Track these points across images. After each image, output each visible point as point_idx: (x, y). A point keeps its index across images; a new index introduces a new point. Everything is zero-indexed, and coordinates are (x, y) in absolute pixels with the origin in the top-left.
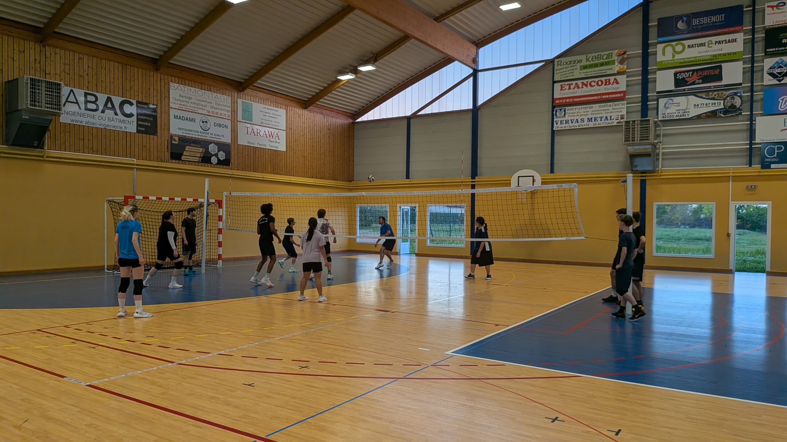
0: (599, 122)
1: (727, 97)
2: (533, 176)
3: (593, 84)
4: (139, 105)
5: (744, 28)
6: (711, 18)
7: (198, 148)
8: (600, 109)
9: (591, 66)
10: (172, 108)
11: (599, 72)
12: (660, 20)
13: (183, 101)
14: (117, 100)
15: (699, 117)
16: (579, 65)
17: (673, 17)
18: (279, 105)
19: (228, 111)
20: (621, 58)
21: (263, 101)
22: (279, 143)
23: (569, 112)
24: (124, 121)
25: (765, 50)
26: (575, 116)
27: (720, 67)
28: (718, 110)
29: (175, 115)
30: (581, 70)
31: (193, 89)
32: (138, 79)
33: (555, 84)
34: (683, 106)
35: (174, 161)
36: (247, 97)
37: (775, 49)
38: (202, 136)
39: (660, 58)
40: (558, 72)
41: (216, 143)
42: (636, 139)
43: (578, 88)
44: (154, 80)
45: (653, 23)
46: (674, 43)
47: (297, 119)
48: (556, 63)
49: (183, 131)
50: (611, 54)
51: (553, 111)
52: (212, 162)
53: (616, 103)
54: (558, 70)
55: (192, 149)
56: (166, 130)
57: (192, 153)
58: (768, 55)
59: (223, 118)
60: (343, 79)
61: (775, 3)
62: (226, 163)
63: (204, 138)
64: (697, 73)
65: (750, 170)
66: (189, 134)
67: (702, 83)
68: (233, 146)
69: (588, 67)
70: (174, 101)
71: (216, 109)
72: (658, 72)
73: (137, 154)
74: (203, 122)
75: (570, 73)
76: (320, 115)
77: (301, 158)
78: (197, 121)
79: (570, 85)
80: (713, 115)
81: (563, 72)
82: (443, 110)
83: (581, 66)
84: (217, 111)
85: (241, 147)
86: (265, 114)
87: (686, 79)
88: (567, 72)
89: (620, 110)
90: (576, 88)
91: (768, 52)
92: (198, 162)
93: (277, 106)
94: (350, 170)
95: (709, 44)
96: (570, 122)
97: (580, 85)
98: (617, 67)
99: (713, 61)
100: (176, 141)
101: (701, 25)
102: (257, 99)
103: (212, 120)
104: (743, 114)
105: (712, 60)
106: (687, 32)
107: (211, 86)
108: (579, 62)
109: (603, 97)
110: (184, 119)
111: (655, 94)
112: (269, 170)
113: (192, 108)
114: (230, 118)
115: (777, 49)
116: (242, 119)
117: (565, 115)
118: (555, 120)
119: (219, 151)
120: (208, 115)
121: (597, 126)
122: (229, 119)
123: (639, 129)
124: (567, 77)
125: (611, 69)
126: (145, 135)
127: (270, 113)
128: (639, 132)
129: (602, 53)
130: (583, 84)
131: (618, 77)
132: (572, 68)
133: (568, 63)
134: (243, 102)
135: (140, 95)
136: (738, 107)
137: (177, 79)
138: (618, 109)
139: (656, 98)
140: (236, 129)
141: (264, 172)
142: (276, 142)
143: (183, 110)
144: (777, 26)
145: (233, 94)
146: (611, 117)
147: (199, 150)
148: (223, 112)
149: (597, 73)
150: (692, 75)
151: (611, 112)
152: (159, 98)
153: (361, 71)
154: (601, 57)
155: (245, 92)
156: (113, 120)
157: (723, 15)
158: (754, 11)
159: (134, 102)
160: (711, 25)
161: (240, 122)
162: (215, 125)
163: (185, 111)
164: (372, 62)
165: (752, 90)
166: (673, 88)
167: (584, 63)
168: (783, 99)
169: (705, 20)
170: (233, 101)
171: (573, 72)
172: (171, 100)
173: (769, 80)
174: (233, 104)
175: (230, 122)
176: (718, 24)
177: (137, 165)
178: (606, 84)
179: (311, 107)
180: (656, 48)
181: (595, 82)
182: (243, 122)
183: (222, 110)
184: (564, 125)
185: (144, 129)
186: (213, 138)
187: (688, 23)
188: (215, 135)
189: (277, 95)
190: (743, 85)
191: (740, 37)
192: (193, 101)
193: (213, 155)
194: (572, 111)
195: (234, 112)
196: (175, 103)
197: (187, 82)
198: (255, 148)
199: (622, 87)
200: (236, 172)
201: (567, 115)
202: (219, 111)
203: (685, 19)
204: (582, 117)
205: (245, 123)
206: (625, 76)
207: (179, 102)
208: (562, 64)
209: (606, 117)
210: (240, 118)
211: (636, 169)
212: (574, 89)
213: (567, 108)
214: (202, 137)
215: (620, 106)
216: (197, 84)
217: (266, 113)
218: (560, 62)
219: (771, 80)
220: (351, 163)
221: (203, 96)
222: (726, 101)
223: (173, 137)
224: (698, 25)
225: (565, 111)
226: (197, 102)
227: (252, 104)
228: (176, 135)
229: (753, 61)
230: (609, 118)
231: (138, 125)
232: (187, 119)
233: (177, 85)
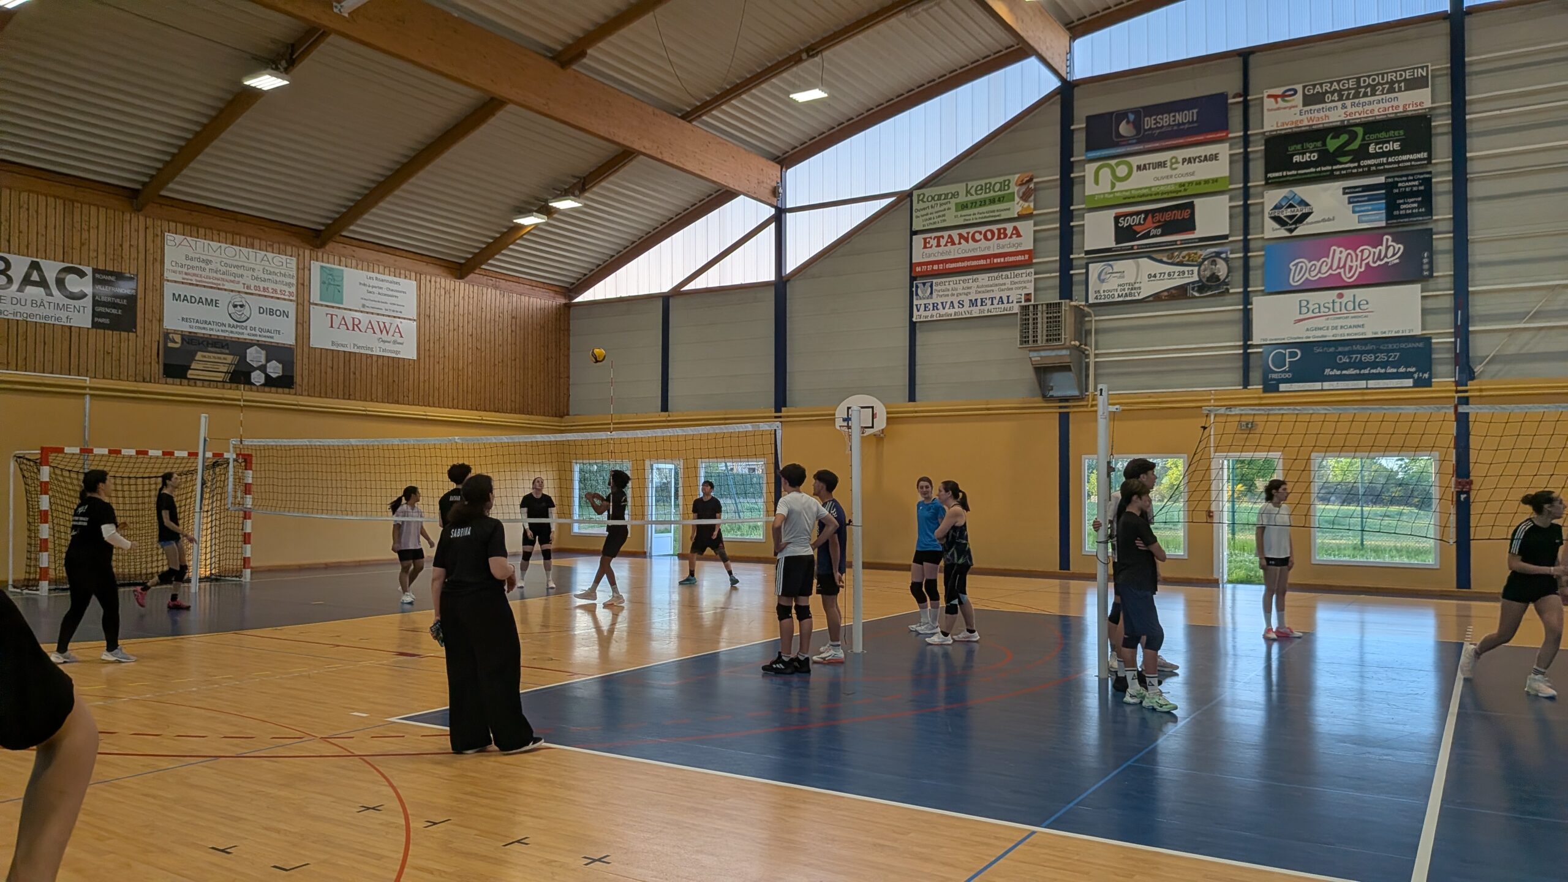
0: (989, 307)
1: (1204, 260)
2: (872, 407)
3: (978, 237)
4: (97, 276)
5: (1230, 135)
6: (1174, 116)
7: (223, 356)
8: (991, 283)
9: (974, 204)
10: (168, 281)
11: (987, 215)
12: (1090, 119)
13: (193, 267)
14: (51, 269)
15: (1157, 297)
16: (954, 201)
17: (1112, 113)
18: (403, 272)
19: (289, 285)
20: (1024, 188)
21: (370, 265)
22: (402, 344)
23: (939, 288)
24: (65, 307)
25: (1266, 176)
26: (948, 295)
27: (1191, 206)
28: (1188, 284)
29: (174, 294)
30: (956, 211)
31: (213, 244)
32: (98, 227)
33: (914, 237)
34: (1129, 278)
35: (170, 380)
36: (331, 258)
37: (1280, 174)
38: (232, 332)
39: (1090, 189)
40: (919, 214)
41: (262, 346)
42: (1039, 338)
43: (953, 243)
44: (133, 230)
45: (1079, 125)
46: (1113, 162)
47: (442, 298)
48: (915, 198)
49: (192, 324)
50: (1007, 183)
51: (911, 286)
52: (253, 381)
53: (1016, 272)
54: (918, 210)
55: (209, 357)
56: (155, 323)
57: (209, 365)
58: (1270, 183)
59: (278, 298)
60: (526, 224)
61: (1279, 91)
62: (285, 382)
63: (237, 336)
64: (1153, 217)
65: (1245, 394)
66: (204, 328)
67: (1161, 235)
68: (299, 351)
69: (969, 205)
70: (175, 268)
71: (265, 281)
72: (1086, 215)
73: (91, 367)
74: (235, 306)
75: (939, 216)
76: (494, 291)
77: (451, 373)
78: (223, 304)
79: (938, 238)
80: (1179, 294)
81: (927, 214)
82: (727, 282)
83: (957, 204)
84: (266, 285)
85: (318, 352)
86: (370, 289)
87: (1134, 228)
88: (935, 215)
89: (1023, 285)
90: (949, 244)
91: (1270, 178)
92: (223, 382)
93: (397, 274)
94: (562, 394)
95: (1172, 164)
96: (940, 306)
97: (957, 241)
98: (1017, 207)
99: (1179, 194)
100: (176, 342)
101: (1158, 128)
102: (354, 262)
103: (254, 302)
104: (1231, 291)
105: (1177, 192)
106: (1134, 141)
107: (254, 238)
108: (953, 196)
109: (995, 261)
110: (193, 300)
111: (1083, 255)
112: (380, 394)
113: (211, 280)
114: (294, 298)
115: (1285, 173)
116: (321, 300)
117: (931, 293)
118: (915, 302)
119: (268, 360)
120: (246, 293)
121: (986, 314)
122: (291, 300)
123: (1045, 320)
124: (935, 223)
125: (1009, 209)
126: (111, 332)
127: (381, 288)
128: (1045, 326)
129: (993, 181)
130: (961, 236)
131: (1017, 224)
132: (942, 208)
133: (936, 198)
134: (322, 267)
135: (101, 258)
136: (1222, 278)
137: (180, 226)
138: (1020, 282)
139: (1084, 262)
140: (306, 319)
141: (369, 398)
142: (395, 342)
143: (192, 284)
144: (1283, 132)
145: (301, 253)
146: (1008, 297)
147: (225, 359)
148: (279, 287)
149: (985, 217)
150: (1145, 219)
151: (1009, 289)
152: (141, 262)
153: (557, 210)
154: (990, 187)
155: (327, 248)
156: (42, 304)
157: (1195, 111)
158: (1246, 105)
159: (88, 270)
160: (1175, 128)
161: (316, 304)
162: (262, 311)
163: (197, 285)
164: (577, 192)
165: (1246, 249)
166: (1113, 244)
167: (963, 198)
168: (1296, 265)
169: (1166, 120)
170: (301, 266)
171: (944, 215)
172: (167, 265)
173: (1274, 230)
174: (301, 272)
175: (293, 305)
176: (1186, 126)
177: (91, 388)
178: (999, 238)
179: (471, 276)
180: (1084, 171)
181: (980, 233)
182: (322, 305)
183: (276, 282)
184: (931, 312)
185: (107, 321)
186: (256, 335)
187: (1137, 125)
188: (261, 330)
189: (398, 253)
190: (1231, 239)
191: (1223, 150)
192: (214, 266)
193: (255, 369)
194: (943, 287)
195: (303, 285)
196: (174, 272)
197: (202, 231)
198: (347, 355)
199: (1027, 243)
200: (304, 401)
201: (934, 294)
202: (271, 286)
203: (1132, 117)
204: (961, 298)
205: (327, 306)
206: (1032, 222)
207: (185, 270)
208: (925, 200)
209: (1001, 298)
210: (315, 297)
211: (1051, 393)
212: (946, 245)
213: (934, 281)
214: (231, 335)
215: (1025, 278)
216: (223, 234)
217: (373, 287)
218: (922, 196)
219: (1277, 229)
220: (562, 380)
221: (238, 256)
222: (1203, 267)
223: (171, 336)
224: (1154, 129)
225: (931, 286)
226: (224, 269)
227: (342, 270)
228: (175, 332)
229: (1246, 193)
230: (1005, 300)
231: (95, 314)
232: (200, 301)
233: (179, 238)
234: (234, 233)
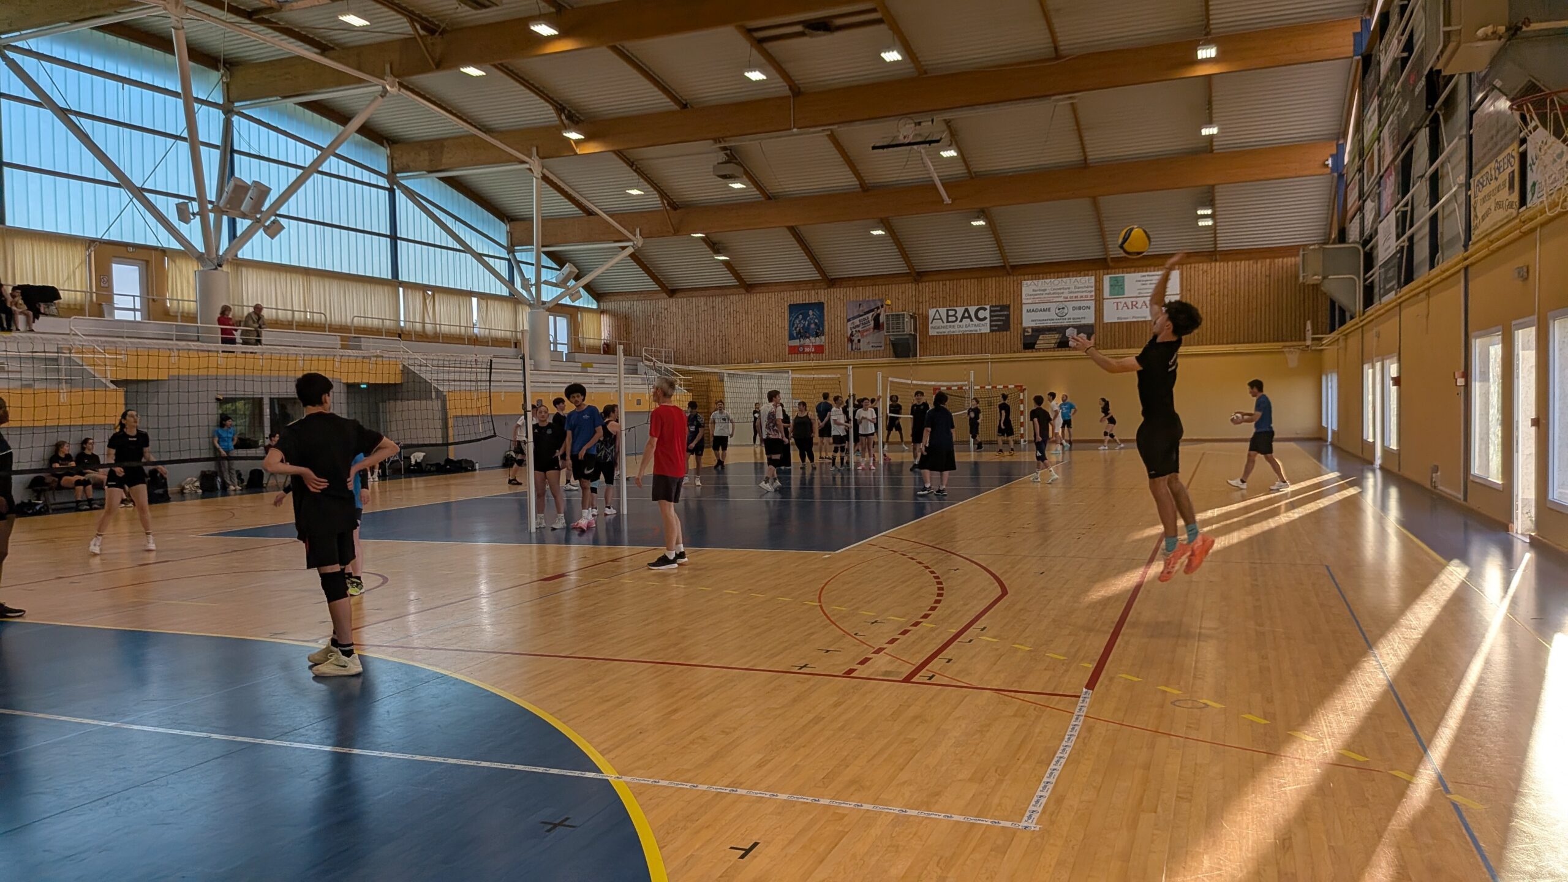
4: (991, 308)
7: (1052, 335)
10: (1025, 305)
13: (1037, 295)
14: (972, 310)
19: (1091, 292)
21: (1141, 270)
24: (978, 325)
29: (1027, 310)
31: (1048, 281)
32: (993, 286)
35: (1026, 351)
36: (1115, 271)
38: (1058, 323)
41: (1074, 327)
44: (1006, 284)
47: (1203, 276)
49: (1037, 322)
55: (1048, 337)
56: (1019, 325)
57: (1045, 341)
59: (1084, 300)
63: (1061, 324)
66: (1044, 323)
68: (1097, 325)
70: (1028, 297)
71: (1077, 292)
73: (991, 349)
74: (1060, 309)
78: (1053, 310)
84: (1076, 295)
85: (1108, 324)
86: (1143, 283)
92: (1054, 348)
100: (1029, 332)
102: (1132, 270)
103: (1071, 305)
107: (1068, 272)
110: (1037, 311)
113: (1047, 299)
114: (1093, 298)
116: (1111, 296)
120: (1066, 301)
122: (1091, 300)
126: (998, 333)
134: (1111, 278)
135: (994, 300)
137: (1027, 277)
140: (1101, 308)
143: (1035, 303)
145: (1096, 274)
147: (1054, 336)
148: (1084, 294)
152: (1012, 298)
156: (969, 326)
159: (988, 307)
161: (1107, 298)
162: (1074, 308)
163: (1038, 303)
170: (1097, 280)
172: (1024, 297)
174: (1097, 283)
175: (1093, 303)
177: (992, 359)
182: (1111, 298)
183: (1081, 293)
185: (998, 328)
186: (1071, 322)
188: (1074, 319)
192: (1047, 292)
195: (1099, 289)
196: (1028, 299)
197: (1040, 276)
198: (1129, 323)
202: (1079, 295)
205: (1114, 298)
207: (1032, 297)
210: (1107, 294)
216: (1052, 275)
217: (1146, 281)
221: (1060, 284)
223: (1026, 330)
226: (1054, 291)
227: (1125, 276)
228: (1029, 327)
231: (991, 326)
232: (1041, 310)
233: (1029, 282)
234: (1058, 272)
